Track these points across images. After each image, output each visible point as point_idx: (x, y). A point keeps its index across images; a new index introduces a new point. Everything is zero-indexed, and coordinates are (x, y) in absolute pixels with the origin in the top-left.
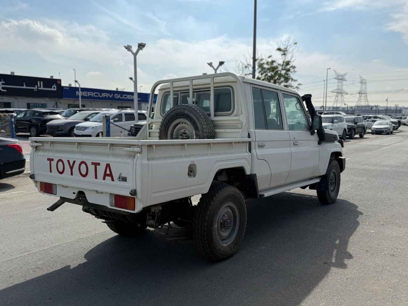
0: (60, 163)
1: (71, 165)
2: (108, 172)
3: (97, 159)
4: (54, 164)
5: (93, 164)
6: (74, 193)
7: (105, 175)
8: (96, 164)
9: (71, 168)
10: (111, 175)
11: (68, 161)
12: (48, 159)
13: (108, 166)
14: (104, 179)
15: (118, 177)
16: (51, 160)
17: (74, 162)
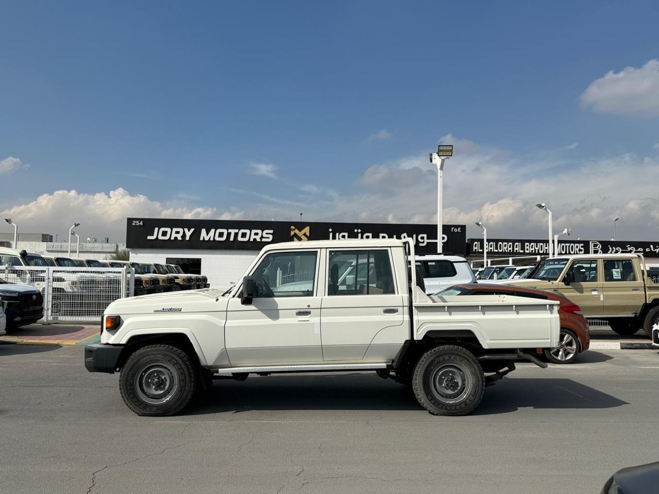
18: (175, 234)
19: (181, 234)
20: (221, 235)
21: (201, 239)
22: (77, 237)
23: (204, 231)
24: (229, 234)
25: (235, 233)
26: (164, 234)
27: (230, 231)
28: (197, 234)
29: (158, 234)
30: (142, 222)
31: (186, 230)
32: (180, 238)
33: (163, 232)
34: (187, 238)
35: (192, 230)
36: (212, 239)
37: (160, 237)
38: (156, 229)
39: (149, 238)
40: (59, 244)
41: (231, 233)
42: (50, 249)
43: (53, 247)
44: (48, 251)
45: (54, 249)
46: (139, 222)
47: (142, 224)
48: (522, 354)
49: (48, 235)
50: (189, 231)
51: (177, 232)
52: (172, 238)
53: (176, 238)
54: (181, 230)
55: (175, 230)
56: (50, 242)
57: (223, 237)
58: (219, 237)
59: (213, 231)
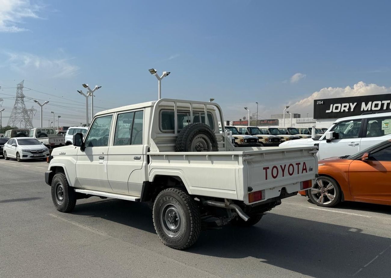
0: (275, 169)
1: (283, 169)
2: (304, 168)
3: (298, 161)
4: (269, 171)
5: (296, 164)
6: (279, 191)
7: (303, 169)
8: (298, 164)
9: (283, 171)
10: (306, 169)
11: (281, 166)
12: (264, 169)
13: (304, 163)
14: (302, 173)
15: (309, 169)
16: (266, 169)
17: (285, 165)
18: (343, 107)
19: (348, 107)
20: (376, 106)
21: (362, 110)
22: (290, 114)
23: (363, 104)
24: (383, 105)
25: (388, 103)
26: (337, 108)
27: (383, 102)
28: (358, 106)
29: (332, 109)
30: (322, 102)
31: (351, 104)
32: (347, 110)
33: (336, 107)
34: (352, 110)
35: (355, 104)
36: (369, 109)
37: (334, 111)
38: (332, 105)
39: (327, 111)
40: (303, 119)
41: (384, 104)
42: (297, 122)
43: (299, 121)
44: (297, 123)
45: (300, 122)
46: (321, 102)
47: (323, 103)
48: (228, 203)
49: (297, 114)
50: (353, 104)
51: (345, 107)
52: (342, 111)
53: (344, 110)
54: (347, 105)
55: (343, 105)
56: (298, 117)
57: (378, 107)
58: (375, 107)
59: (370, 103)
